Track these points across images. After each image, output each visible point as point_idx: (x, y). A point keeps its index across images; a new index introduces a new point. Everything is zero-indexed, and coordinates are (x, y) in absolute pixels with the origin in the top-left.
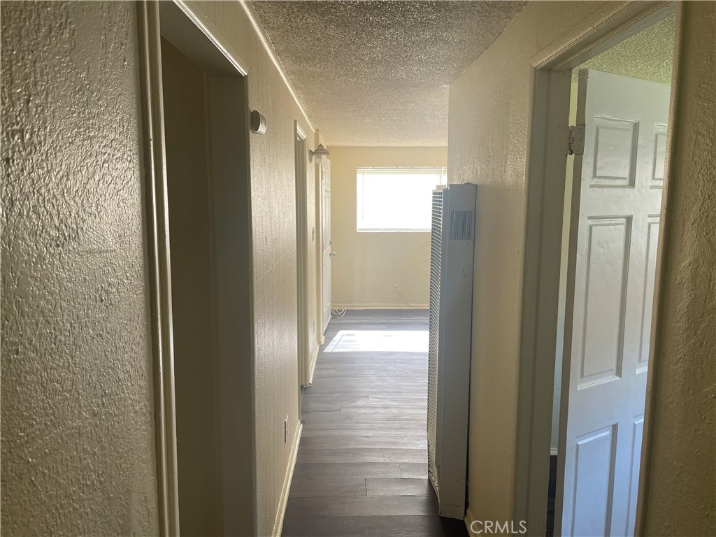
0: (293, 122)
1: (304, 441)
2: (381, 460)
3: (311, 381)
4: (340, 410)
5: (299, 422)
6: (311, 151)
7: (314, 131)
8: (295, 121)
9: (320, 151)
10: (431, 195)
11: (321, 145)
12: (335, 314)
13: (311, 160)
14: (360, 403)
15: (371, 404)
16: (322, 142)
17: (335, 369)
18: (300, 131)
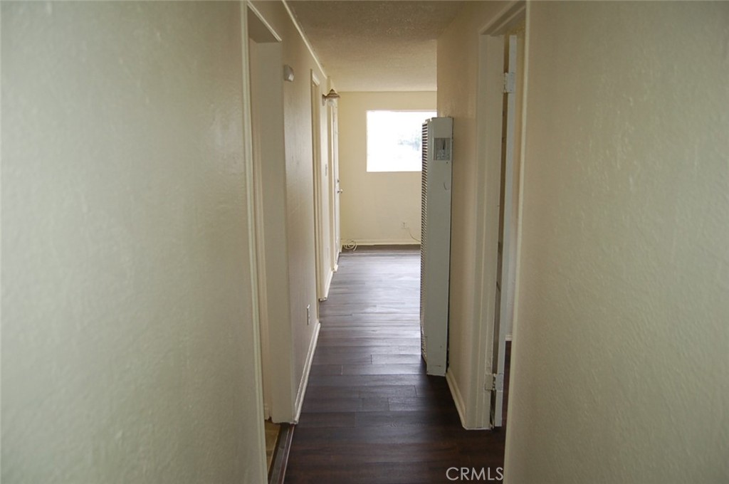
0: (309, 71)
1: (321, 333)
2: (385, 344)
3: (326, 296)
4: (351, 315)
5: (317, 321)
6: (323, 95)
7: (326, 78)
8: (311, 70)
9: (332, 95)
10: (421, 127)
11: (332, 90)
12: (346, 250)
13: (323, 105)
14: (369, 310)
15: (378, 311)
16: (333, 87)
17: (347, 288)
18: (315, 78)
